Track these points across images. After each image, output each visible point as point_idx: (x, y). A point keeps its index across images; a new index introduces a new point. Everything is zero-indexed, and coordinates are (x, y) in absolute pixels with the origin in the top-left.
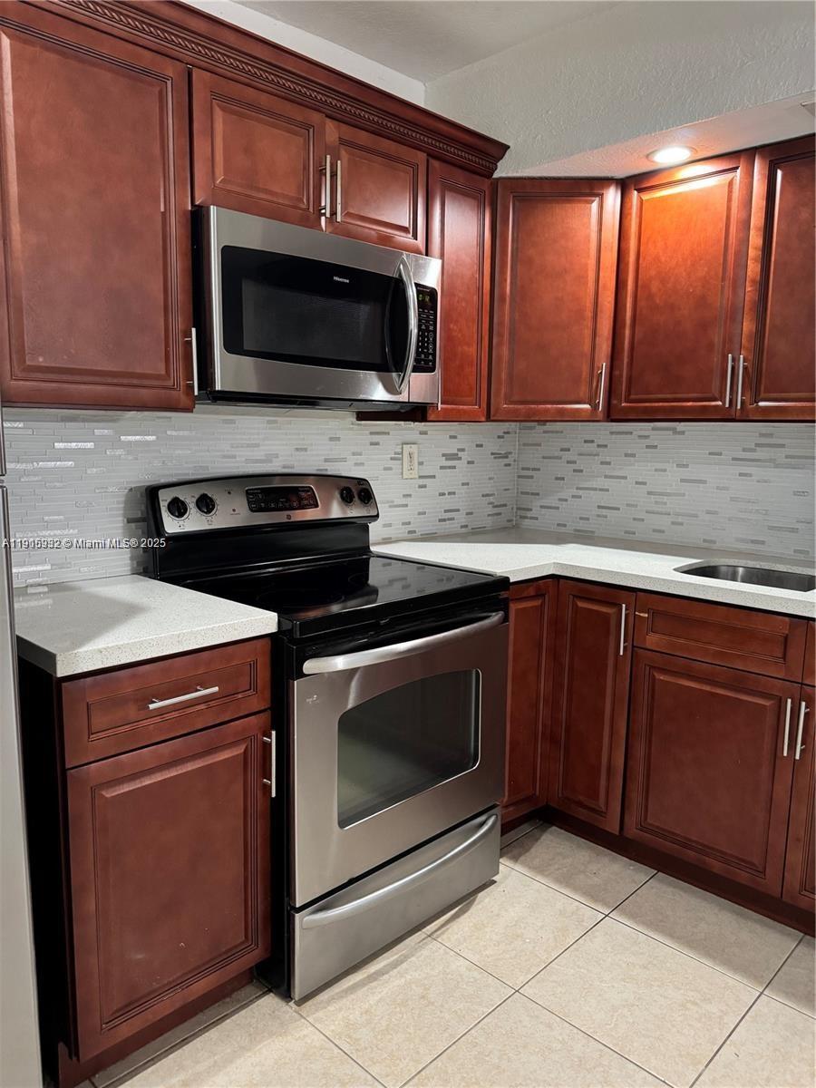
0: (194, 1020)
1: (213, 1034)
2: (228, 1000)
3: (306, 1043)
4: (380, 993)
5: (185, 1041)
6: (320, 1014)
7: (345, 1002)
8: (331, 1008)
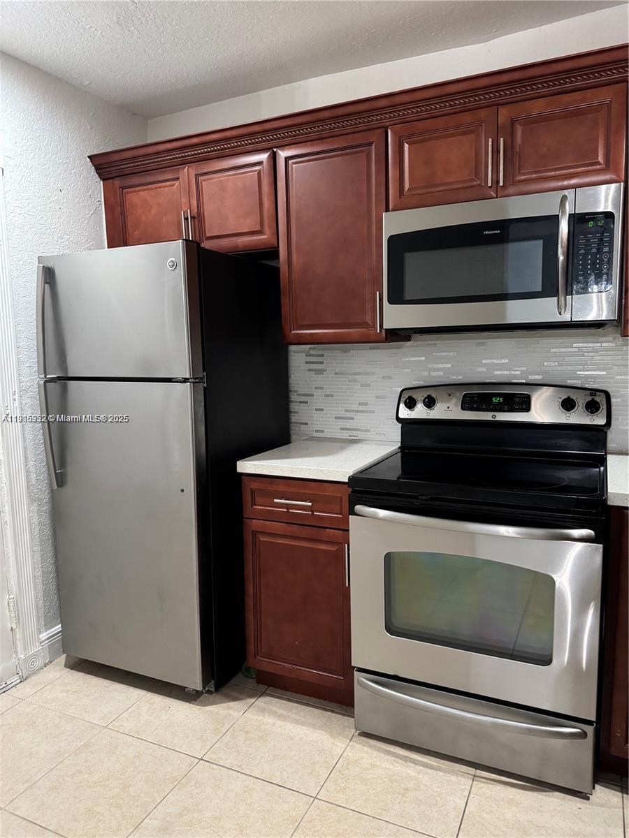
0: (322, 701)
1: (317, 711)
2: (344, 707)
3: (332, 748)
4: (394, 766)
5: (307, 705)
6: (358, 746)
7: (375, 753)
8: (366, 749)
